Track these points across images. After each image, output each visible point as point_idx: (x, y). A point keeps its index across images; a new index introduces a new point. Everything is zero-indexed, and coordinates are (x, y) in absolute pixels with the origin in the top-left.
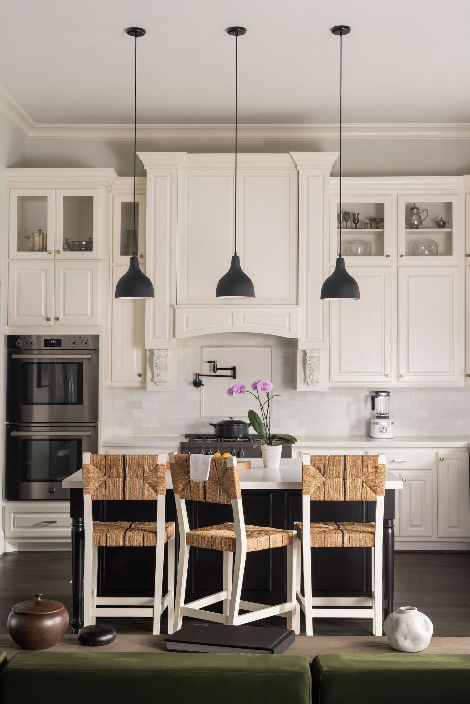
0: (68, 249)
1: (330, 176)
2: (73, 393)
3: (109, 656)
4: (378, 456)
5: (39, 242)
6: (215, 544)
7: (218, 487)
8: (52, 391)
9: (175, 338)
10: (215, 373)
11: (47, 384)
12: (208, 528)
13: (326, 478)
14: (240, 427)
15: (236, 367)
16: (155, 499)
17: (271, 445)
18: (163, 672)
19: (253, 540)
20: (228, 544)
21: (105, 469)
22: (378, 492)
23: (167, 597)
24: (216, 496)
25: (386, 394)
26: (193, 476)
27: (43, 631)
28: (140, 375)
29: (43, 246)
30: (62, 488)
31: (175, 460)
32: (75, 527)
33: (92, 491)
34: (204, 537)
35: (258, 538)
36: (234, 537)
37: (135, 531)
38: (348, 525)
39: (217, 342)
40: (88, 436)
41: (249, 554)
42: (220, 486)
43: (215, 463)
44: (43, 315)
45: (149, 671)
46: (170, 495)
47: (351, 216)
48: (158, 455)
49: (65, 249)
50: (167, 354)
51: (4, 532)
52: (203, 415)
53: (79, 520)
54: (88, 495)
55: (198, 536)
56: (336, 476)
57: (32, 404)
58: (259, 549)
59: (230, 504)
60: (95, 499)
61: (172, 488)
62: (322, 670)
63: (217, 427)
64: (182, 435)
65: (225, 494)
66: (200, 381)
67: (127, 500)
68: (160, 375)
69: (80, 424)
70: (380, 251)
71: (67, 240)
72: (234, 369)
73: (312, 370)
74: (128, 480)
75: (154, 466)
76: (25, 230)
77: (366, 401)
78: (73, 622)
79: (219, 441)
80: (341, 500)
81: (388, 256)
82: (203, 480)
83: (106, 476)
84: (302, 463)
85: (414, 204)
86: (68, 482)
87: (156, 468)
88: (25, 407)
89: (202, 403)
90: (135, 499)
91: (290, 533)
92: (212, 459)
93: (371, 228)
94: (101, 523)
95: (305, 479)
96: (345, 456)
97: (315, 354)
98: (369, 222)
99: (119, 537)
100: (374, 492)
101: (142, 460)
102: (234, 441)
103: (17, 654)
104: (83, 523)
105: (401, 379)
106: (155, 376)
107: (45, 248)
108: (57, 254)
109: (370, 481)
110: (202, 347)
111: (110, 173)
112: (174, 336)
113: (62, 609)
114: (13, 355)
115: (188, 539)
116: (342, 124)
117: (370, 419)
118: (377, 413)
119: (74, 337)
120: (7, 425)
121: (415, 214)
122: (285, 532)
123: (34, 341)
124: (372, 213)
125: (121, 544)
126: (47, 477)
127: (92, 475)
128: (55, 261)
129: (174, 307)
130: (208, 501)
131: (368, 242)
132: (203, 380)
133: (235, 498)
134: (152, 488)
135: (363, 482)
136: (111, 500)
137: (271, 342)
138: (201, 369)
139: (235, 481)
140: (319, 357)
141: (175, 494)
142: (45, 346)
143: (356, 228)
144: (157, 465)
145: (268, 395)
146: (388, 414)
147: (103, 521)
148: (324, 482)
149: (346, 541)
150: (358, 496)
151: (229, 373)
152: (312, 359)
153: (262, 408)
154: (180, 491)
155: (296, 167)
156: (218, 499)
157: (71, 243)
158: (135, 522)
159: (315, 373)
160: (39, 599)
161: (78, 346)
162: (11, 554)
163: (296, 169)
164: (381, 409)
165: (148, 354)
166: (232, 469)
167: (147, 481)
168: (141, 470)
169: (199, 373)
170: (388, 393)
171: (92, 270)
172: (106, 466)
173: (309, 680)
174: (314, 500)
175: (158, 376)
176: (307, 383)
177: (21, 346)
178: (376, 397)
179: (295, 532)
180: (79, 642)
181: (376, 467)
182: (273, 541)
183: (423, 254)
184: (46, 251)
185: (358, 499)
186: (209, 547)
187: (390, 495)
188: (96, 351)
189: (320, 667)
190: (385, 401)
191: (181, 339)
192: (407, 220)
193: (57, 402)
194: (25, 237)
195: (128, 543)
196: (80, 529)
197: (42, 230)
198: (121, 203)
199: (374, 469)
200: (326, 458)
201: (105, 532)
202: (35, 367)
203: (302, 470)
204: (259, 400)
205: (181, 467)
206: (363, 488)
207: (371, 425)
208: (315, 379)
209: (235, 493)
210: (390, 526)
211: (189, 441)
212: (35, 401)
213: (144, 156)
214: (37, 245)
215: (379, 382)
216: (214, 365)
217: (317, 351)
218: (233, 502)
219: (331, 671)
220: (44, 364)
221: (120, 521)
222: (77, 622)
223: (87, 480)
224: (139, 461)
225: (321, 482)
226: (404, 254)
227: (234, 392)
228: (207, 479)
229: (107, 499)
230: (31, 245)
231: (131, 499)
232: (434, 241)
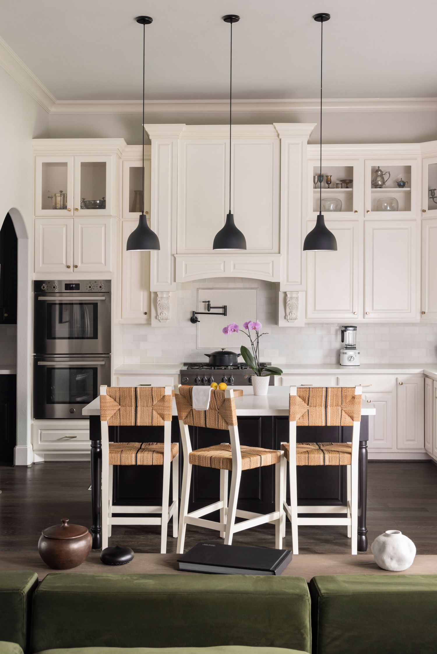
0: (85, 207)
1: (308, 144)
2: (89, 329)
3: (129, 578)
4: (355, 388)
5: (61, 201)
6: (214, 463)
7: (217, 415)
8: (71, 327)
9: (175, 282)
10: (208, 311)
11: (68, 320)
12: (208, 448)
13: (310, 406)
14: (231, 357)
15: (226, 306)
16: (162, 425)
17: (260, 376)
18: (177, 594)
19: (247, 460)
20: (226, 464)
21: (120, 400)
22: (355, 419)
23: (172, 507)
24: (215, 422)
25: (353, 328)
26: (196, 405)
27: (69, 553)
28: (146, 313)
29: (64, 205)
30: (83, 415)
31: (180, 392)
32: (94, 448)
33: (108, 418)
34: (205, 458)
35: (252, 458)
36: (231, 457)
37: (145, 452)
38: (328, 445)
39: (210, 285)
40: (102, 365)
41: (244, 473)
42: (219, 414)
43: (215, 394)
44: (64, 264)
45: (165, 593)
46: (175, 421)
47: (325, 178)
48: (165, 388)
49: (83, 208)
50: (169, 296)
51: (33, 445)
52: (199, 347)
53: (97, 442)
54: (105, 421)
55: (199, 456)
56: (319, 405)
57: (55, 338)
58: (252, 468)
59: (228, 430)
60: (111, 425)
61: (177, 415)
62: (320, 592)
63: (211, 357)
64: (181, 363)
65: (223, 421)
66: (196, 318)
67: (138, 426)
68: (162, 314)
69: (94, 355)
70: (349, 207)
71: (84, 199)
72: (225, 308)
73: (292, 309)
74: (139, 409)
75: (161, 397)
76: (49, 191)
77: (336, 334)
78: (92, 528)
79: (213, 369)
80: (323, 425)
81: (356, 211)
82: (205, 409)
83: (120, 405)
84: (290, 394)
85: (379, 167)
86: (88, 410)
87: (163, 398)
88: (49, 341)
89: (198, 337)
90: (145, 425)
91: (279, 453)
92: (212, 391)
93: (342, 188)
94: (115, 444)
95: (292, 407)
96: (327, 388)
97: (294, 295)
98: (340, 183)
99: (132, 457)
100: (351, 418)
101: (151, 392)
102: (225, 369)
103: (47, 575)
104: (101, 445)
105: (366, 316)
106: (159, 314)
107: (65, 206)
108: (76, 212)
109: (348, 409)
110: (198, 289)
111: (121, 142)
112: (175, 281)
113: (87, 533)
114: (39, 297)
115: (191, 459)
116: (322, 99)
117: (340, 350)
118: (346, 345)
119: (90, 281)
120: (34, 356)
121: (379, 176)
122: (274, 452)
123: (56, 285)
124: (342, 175)
125: (134, 463)
126: (67, 400)
127: (108, 405)
128: (74, 217)
129: (175, 255)
130: (208, 426)
131: (339, 199)
132: (199, 317)
133: (232, 424)
134: (160, 416)
135: (342, 410)
136: (124, 426)
137: (255, 285)
138: (197, 307)
139: (231, 410)
140: (297, 298)
141: (179, 420)
142: (66, 290)
143: (329, 188)
144: (164, 396)
145: (257, 333)
146: (355, 345)
147: (117, 442)
148: (308, 410)
149: (327, 460)
150: (338, 422)
151: (221, 311)
152: (291, 299)
153: (253, 345)
154: (184, 418)
155: (279, 136)
156: (217, 425)
157: (88, 202)
158: (144, 443)
159: (294, 312)
160: (66, 525)
161: (94, 289)
162: (38, 464)
163: (279, 138)
164: (349, 341)
165: (152, 295)
166: (229, 400)
167: (155, 409)
168: (150, 400)
169: (195, 311)
170: (355, 328)
171: (105, 225)
172: (120, 397)
173: (309, 601)
174: (300, 425)
175: (161, 314)
176: (287, 320)
177: (46, 289)
178: (345, 331)
179: (282, 452)
180: (101, 562)
181: (354, 398)
182: (264, 460)
183: (385, 210)
184: (66, 209)
185: (338, 424)
186: (209, 466)
187: (365, 420)
188: (108, 293)
189: (318, 589)
190: (353, 334)
191: (180, 283)
192: (372, 181)
193: (76, 336)
194: (49, 197)
195: (139, 462)
196: (98, 450)
197: (63, 191)
198: (130, 167)
199: (351, 399)
200: (310, 389)
201: (119, 453)
202: (57, 307)
203: (290, 400)
204: (250, 337)
205: (184, 397)
206: (341, 415)
207: (341, 354)
208: (294, 316)
209: (232, 421)
210: (364, 447)
211: (188, 369)
212: (57, 335)
213: (149, 128)
214: (58, 204)
215: (347, 319)
216: (208, 304)
217: (296, 293)
218: (230, 428)
219: (328, 593)
220: (64, 304)
221: (132, 442)
222: (96, 528)
223: (104, 409)
224: (149, 392)
225: (306, 410)
226: (370, 210)
227: (228, 331)
228: (208, 409)
229: (121, 425)
230: (54, 204)
231: (142, 425)
232: (395, 198)
